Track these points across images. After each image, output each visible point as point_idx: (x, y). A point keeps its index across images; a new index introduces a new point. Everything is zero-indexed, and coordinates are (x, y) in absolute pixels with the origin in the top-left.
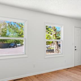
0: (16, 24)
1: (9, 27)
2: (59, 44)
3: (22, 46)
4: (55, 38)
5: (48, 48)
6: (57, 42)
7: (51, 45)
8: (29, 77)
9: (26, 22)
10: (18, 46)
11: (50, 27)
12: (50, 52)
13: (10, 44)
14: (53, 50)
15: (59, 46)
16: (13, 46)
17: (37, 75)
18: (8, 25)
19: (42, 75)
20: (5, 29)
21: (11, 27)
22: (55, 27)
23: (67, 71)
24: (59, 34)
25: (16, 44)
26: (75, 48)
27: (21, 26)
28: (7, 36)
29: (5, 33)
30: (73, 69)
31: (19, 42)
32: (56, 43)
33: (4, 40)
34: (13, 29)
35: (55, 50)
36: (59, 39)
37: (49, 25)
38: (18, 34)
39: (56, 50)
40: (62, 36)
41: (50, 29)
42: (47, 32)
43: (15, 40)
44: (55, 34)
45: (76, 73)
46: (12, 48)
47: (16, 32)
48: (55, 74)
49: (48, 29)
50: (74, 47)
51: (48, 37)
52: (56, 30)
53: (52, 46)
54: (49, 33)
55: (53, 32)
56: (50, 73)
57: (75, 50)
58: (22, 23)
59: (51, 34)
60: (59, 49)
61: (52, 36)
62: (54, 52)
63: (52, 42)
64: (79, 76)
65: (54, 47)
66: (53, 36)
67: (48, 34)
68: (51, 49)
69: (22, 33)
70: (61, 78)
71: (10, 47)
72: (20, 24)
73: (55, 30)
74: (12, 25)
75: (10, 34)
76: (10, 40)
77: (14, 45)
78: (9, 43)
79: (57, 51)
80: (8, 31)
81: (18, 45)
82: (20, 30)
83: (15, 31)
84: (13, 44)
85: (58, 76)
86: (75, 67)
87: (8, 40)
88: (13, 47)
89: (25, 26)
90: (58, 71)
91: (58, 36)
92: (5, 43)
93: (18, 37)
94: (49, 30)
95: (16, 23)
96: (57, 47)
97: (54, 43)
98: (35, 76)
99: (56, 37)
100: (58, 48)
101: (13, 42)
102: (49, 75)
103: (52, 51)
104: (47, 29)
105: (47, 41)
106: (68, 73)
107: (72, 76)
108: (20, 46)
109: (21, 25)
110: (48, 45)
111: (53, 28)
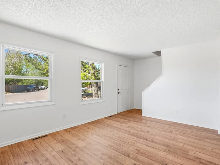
0: (37, 57)
1: (27, 61)
2: (99, 86)
3: (47, 89)
4: (94, 78)
5: (85, 91)
6: (97, 84)
7: (89, 87)
8: (57, 132)
9: (53, 54)
10: (42, 89)
11: (88, 64)
12: (88, 97)
13: (27, 86)
14: (92, 94)
15: (100, 88)
16: (33, 88)
17: (70, 128)
18: (24, 58)
19: (76, 127)
20: (20, 63)
21: (29, 61)
22: (94, 64)
23: (108, 120)
24: (99, 73)
25: (37, 85)
26: (119, 91)
27: (46, 61)
28: (23, 74)
29: (20, 69)
30: (116, 117)
31: (43, 83)
32: (95, 84)
33: (18, 81)
34: (32, 64)
35: (93, 94)
36: (99, 79)
37: (86, 61)
38: (41, 71)
39: (95, 93)
40: (102, 76)
41: (87, 66)
42: (84, 69)
43: (36, 80)
44: (94, 73)
45: (119, 122)
46: (31, 92)
47: (39, 69)
48: (94, 125)
49: (85, 66)
50: (117, 90)
51: (84, 77)
52: (96, 68)
53: (91, 89)
54: (85, 71)
55: (92, 70)
56: (87, 124)
57: (119, 93)
58: (47, 56)
59: (89, 73)
60: (99, 93)
61: (89, 75)
62: (92, 97)
63: (91, 83)
64: (122, 124)
65: (92, 90)
66: (92, 75)
67: (85, 73)
68: (89, 93)
69: (47, 71)
70: (100, 130)
71: (28, 91)
72: (43, 57)
73: (94, 68)
74: (30, 57)
75: (29, 70)
76: (29, 80)
77: (35, 88)
78: (25, 84)
79: (96, 95)
80: (25, 67)
81: (40, 87)
82: (44, 66)
83: (36, 68)
84: (32, 86)
85: (97, 127)
86: (118, 114)
87: (24, 79)
88: (34, 91)
89: (51, 61)
90: (97, 120)
91: (98, 76)
92: (19, 84)
93: (42, 76)
94: (86, 68)
95: (37, 55)
96: (96, 89)
97: (93, 85)
98: (66, 130)
99: (95, 76)
100: (98, 91)
101: (32, 84)
102: (86, 128)
103: (90, 95)
104: (83, 66)
105: (83, 82)
106: (110, 122)
107: (115, 125)
108: (44, 89)
109: (45, 59)
110: (85, 87)
111: (92, 65)
